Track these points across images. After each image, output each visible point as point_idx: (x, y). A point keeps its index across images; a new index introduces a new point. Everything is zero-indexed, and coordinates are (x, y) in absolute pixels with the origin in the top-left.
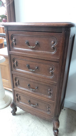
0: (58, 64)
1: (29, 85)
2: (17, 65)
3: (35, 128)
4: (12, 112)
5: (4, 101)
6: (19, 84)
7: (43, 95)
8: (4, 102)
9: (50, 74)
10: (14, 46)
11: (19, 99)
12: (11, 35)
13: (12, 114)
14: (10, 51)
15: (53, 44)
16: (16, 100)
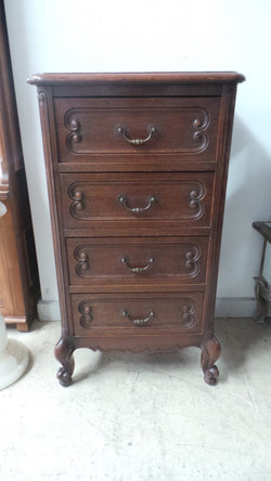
2: (83, 206)
3: (151, 390)
6: (88, 266)
7: (170, 275)
8: (12, 360)
9: (191, 209)
10: (74, 145)
11: (88, 318)
12: (66, 113)
14: (59, 161)
15: (198, 126)
16: (78, 328)
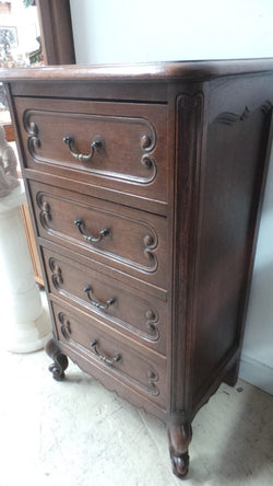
0: (165, 223)
1: (87, 290)
2: (50, 217)
4: (51, 369)
5: (36, 330)
6: (62, 280)
9: (145, 258)
10: (37, 149)
11: (67, 330)
12: (26, 112)
13: (51, 374)
14: (26, 167)
15: (145, 147)
16: (61, 334)
